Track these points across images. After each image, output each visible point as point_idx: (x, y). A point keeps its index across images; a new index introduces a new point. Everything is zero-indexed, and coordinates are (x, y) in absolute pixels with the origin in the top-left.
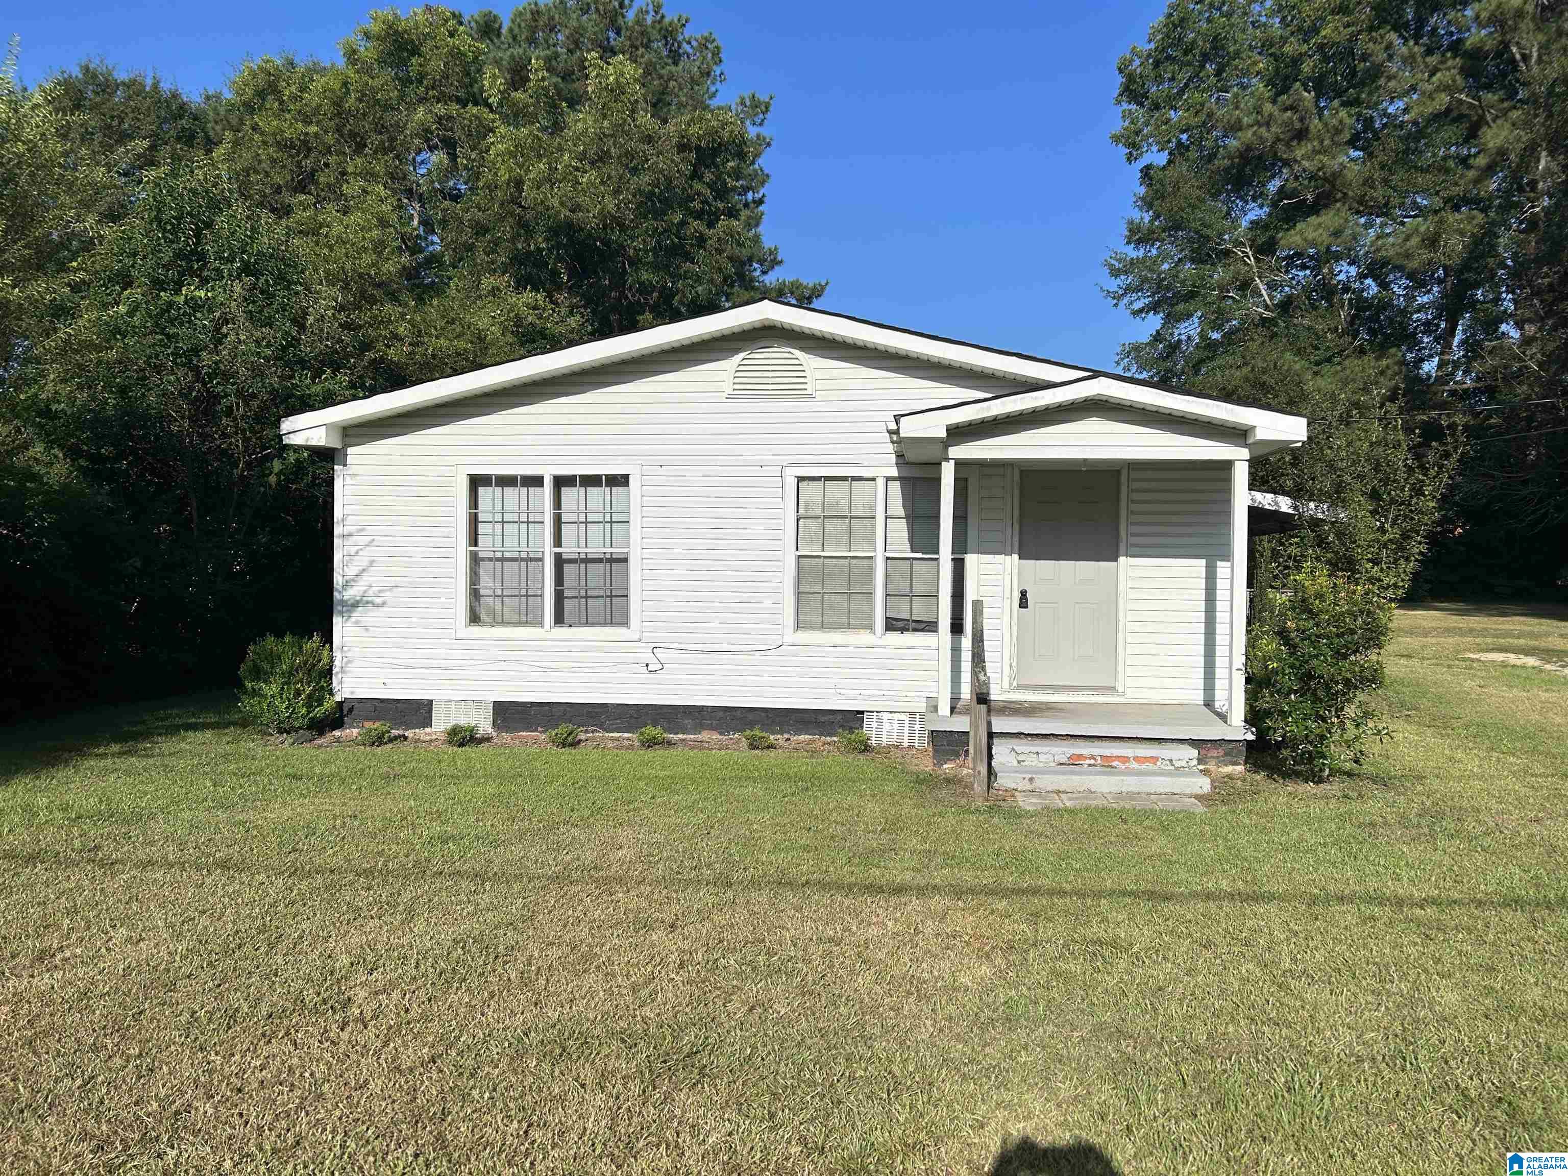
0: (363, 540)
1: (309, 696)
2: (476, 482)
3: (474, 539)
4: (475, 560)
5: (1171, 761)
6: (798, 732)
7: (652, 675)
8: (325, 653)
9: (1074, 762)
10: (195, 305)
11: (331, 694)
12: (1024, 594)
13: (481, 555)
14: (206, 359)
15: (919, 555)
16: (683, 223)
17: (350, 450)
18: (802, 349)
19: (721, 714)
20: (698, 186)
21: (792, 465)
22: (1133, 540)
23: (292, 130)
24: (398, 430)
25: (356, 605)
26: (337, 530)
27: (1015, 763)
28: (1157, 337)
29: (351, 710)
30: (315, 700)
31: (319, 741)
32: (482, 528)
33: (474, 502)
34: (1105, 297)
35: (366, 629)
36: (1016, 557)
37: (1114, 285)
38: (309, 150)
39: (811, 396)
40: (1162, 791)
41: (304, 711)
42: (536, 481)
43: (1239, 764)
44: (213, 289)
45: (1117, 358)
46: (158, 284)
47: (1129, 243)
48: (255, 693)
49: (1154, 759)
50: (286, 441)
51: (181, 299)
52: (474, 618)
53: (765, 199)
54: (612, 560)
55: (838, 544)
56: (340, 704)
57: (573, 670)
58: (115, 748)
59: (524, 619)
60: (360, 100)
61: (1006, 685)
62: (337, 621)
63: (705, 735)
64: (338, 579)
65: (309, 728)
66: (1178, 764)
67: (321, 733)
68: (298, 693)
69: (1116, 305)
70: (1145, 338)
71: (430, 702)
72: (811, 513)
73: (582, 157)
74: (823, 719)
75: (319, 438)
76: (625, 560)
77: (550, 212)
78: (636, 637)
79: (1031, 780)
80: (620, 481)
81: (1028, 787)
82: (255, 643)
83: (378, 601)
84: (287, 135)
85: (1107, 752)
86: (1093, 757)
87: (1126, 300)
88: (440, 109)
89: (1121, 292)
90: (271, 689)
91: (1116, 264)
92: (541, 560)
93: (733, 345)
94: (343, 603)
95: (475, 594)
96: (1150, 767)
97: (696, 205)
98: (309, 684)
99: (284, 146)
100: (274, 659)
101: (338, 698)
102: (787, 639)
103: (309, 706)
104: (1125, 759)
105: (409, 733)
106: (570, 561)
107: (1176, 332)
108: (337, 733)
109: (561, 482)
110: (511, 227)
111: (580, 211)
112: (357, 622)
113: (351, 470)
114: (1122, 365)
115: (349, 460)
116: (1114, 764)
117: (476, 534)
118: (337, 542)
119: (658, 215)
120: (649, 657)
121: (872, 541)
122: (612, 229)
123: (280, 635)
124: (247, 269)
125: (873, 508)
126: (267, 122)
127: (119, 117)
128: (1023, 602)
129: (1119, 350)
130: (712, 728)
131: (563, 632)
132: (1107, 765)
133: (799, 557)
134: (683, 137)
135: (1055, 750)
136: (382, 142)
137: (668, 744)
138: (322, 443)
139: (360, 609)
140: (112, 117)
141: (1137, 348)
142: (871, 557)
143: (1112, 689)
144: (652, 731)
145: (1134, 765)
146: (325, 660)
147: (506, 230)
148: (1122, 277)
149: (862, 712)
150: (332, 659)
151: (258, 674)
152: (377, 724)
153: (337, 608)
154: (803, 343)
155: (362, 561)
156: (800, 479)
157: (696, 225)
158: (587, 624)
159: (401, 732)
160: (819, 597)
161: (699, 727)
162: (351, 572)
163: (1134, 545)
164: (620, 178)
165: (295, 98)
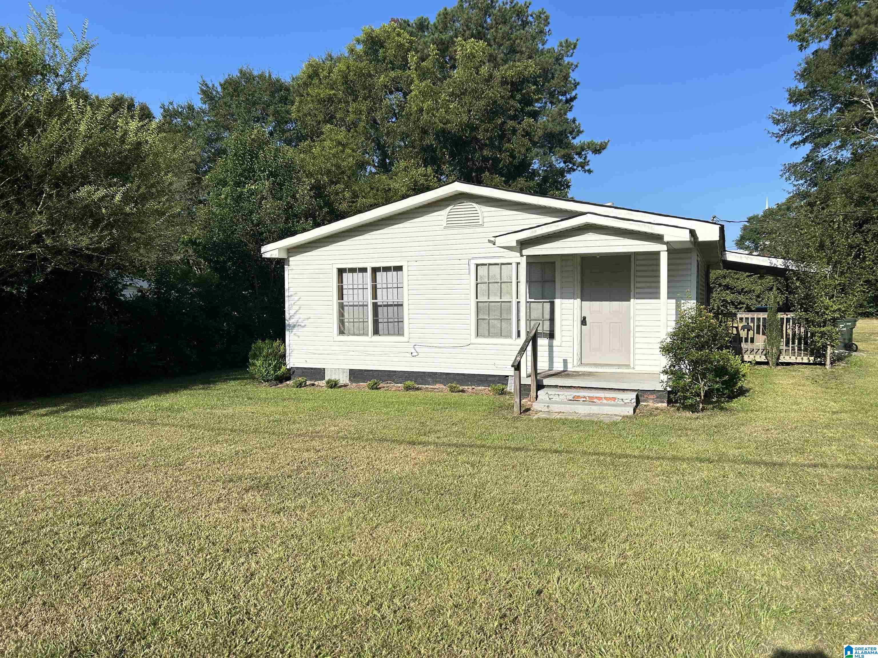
0: (296, 298)
1: (275, 366)
2: (341, 271)
3: (341, 296)
4: (341, 307)
5: (622, 400)
6: (479, 385)
7: (414, 358)
8: (282, 347)
9: (575, 399)
10: (252, 193)
11: (285, 364)
12: (584, 318)
13: (345, 304)
14: (255, 217)
15: (533, 300)
16: (503, 123)
17: (291, 259)
18: (477, 203)
19: (444, 376)
20: (512, 102)
21: (473, 258)
22: (638, 291)
23: (325, 93)
24: (309, 249)
25: (294, 326)
26: (286, 294)
27: (548, 399)
28: (808, 159)
29: (294, 372)
30: (277, 368)
31: (280, 385)
32: (345, 292)
33: (340, 279)
34: (771, 137)
35: (298, 336)
36: (579, 300)
37: (776, 129)
38: (333, 102)
39: (482, 225)
40: (610, 413)
41: (272, 372)
42: (363, 270)
43: (664, 402)
44: (258, 184)
45: (781, 173)
46: (238, 184)
47: (790, 102)
48: (254, 364)
49: (614, 399)
50: (264, 256)
51: (246, 190)
52: (341, 332)
53: (577, 96)
54: (398, 305)
55: (495, 295)
56: (289, 370)
57: (381, 355)
58: (201, 386)
59: (361, 332)
60: (355, 75)
61: (575, 363)
62: (287, 333)
63: (437, 386)
64: (287, 316)
65: (275, 380)
66: (626, 401)
67: (281, 382)
68: (270, 365)
69: (778, 141)
70: (799, 160)
71: (324, 369)
72: (483, 281)
73: (452, 94)
74: (490, 379)
75: (275, 255)
76: (402, 305)
77: (434, 126)
78: (407, 340)
79: (548, 406)
80: (399, 269)
81: (547, 410)
82: (255, 343)
83: (303, 324)
84: (322, 96)
85: (591, 395)
86: (585, 397)
87: (784, 138)
88: (392, 74)
89: (781, 133)
90: (258, 363)
91: (777, 117)
92: (367, 306)
93: (447, 203)
94: (289, 325)
95: (341, 322)
96: (613, 402)
97: (512, 112)
98: (274, 361)
99: (321, 101)
100: (261, 349)
101: (288, 367)
102: (472, 342)
103: (275, 371)
104: (600, 398)
105: (316, 383)
106: (381, 306)
107: (820, 154)
108: (288, 382)
109: (375, 270)
110: (418, 134)
111: (450, 123)
112: (295, 334)
113: (290, 268)
114: (784, 177)
115: (290, 263)
116: (595, 400)
117: (342, 295)
118: (286, 299)
119: (490, 120)
120: (413, 351)
121: (511, 294)
122: (466, 130)
123: (263, 340)
124: (271, 174)
125: (511, 278)
126: (313, 91)
127: (252, 94)
128: (584, 322)
129: (783, 168)
130: (440, 383)
131: (377, 338)
132: (591, 401)
133: (477, 302)
134: (503, 78)
135: (566, 393)
136: (365, 94)
137: (418, 389)
138: (277, 257)
139: (296, 328)
140: (249, 95)
141: (795, 166)
142: (510, 302)
143: (628, 366)
144: (409, 383)
145: (605, 401)
146: (282, 351)
147: (416, 136)
148: (781, 124)
149: (508, 376)
150: (285, 349)
151: (255, 357)
152: (300, 379)
153: (287, 328)
154: (477, 200)
155: (295, 308)
156: (477, 265)
157: (511, 123)
158: (389, 334)
159: (313, 382)
160: (487, 321)
161: (435, 382)
162: (292, 312)
163: (639, 293)
164: (470, 104)
165: (326, 77)
